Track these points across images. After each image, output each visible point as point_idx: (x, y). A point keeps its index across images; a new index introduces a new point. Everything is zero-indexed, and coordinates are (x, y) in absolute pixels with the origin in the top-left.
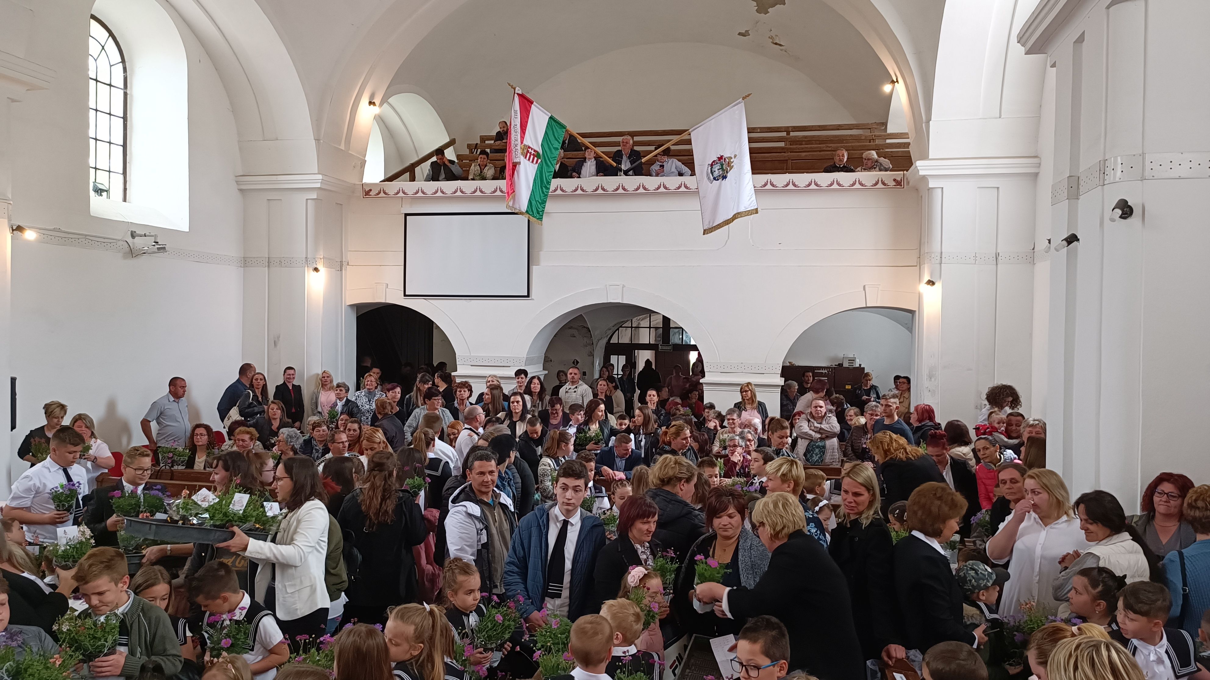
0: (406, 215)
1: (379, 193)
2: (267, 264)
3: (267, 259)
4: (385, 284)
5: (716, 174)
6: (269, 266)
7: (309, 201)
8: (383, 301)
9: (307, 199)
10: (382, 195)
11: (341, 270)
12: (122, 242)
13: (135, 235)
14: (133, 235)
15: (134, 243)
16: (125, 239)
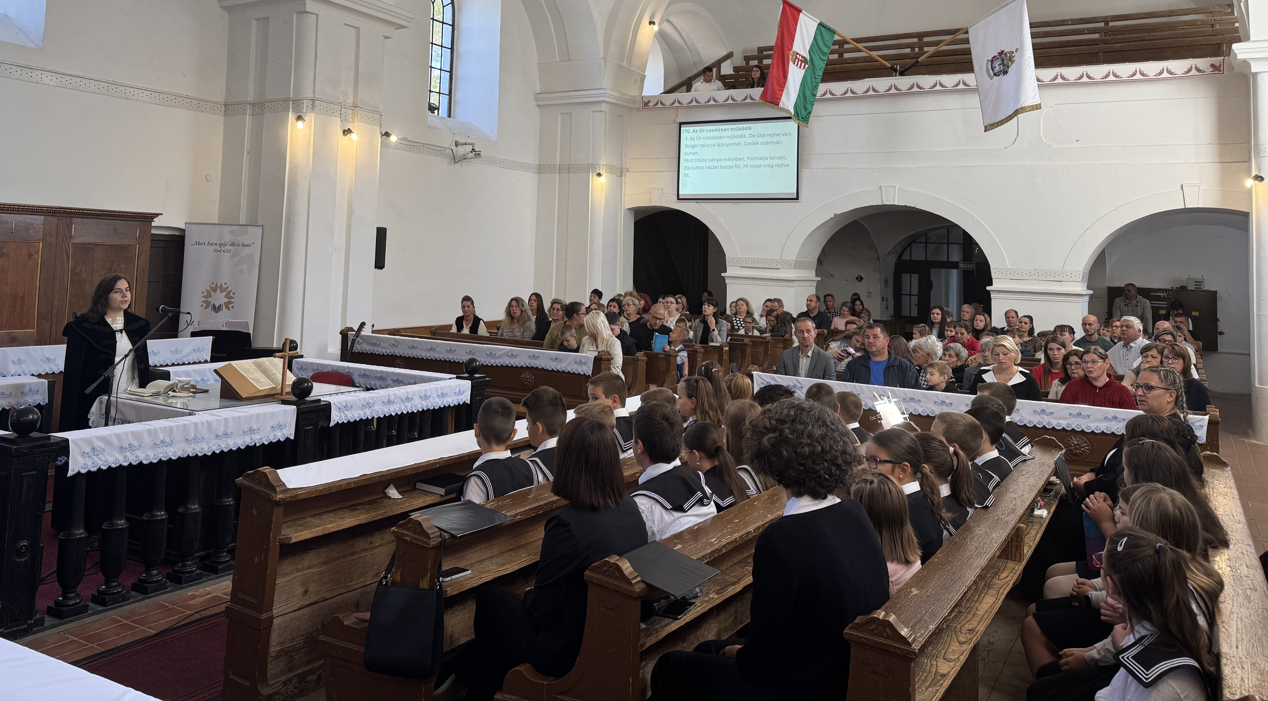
0: (681, 124)
2: (558, 171)
3: (558, 166)
4: (660, 189)
5: (997, 69)
6: (560, 173)
8: (658, 204)
11: (621, 177)
12: (448, 150)
13: (458, 144)
14: (457, 144)
15: (457, 151)
16: (451, 147)
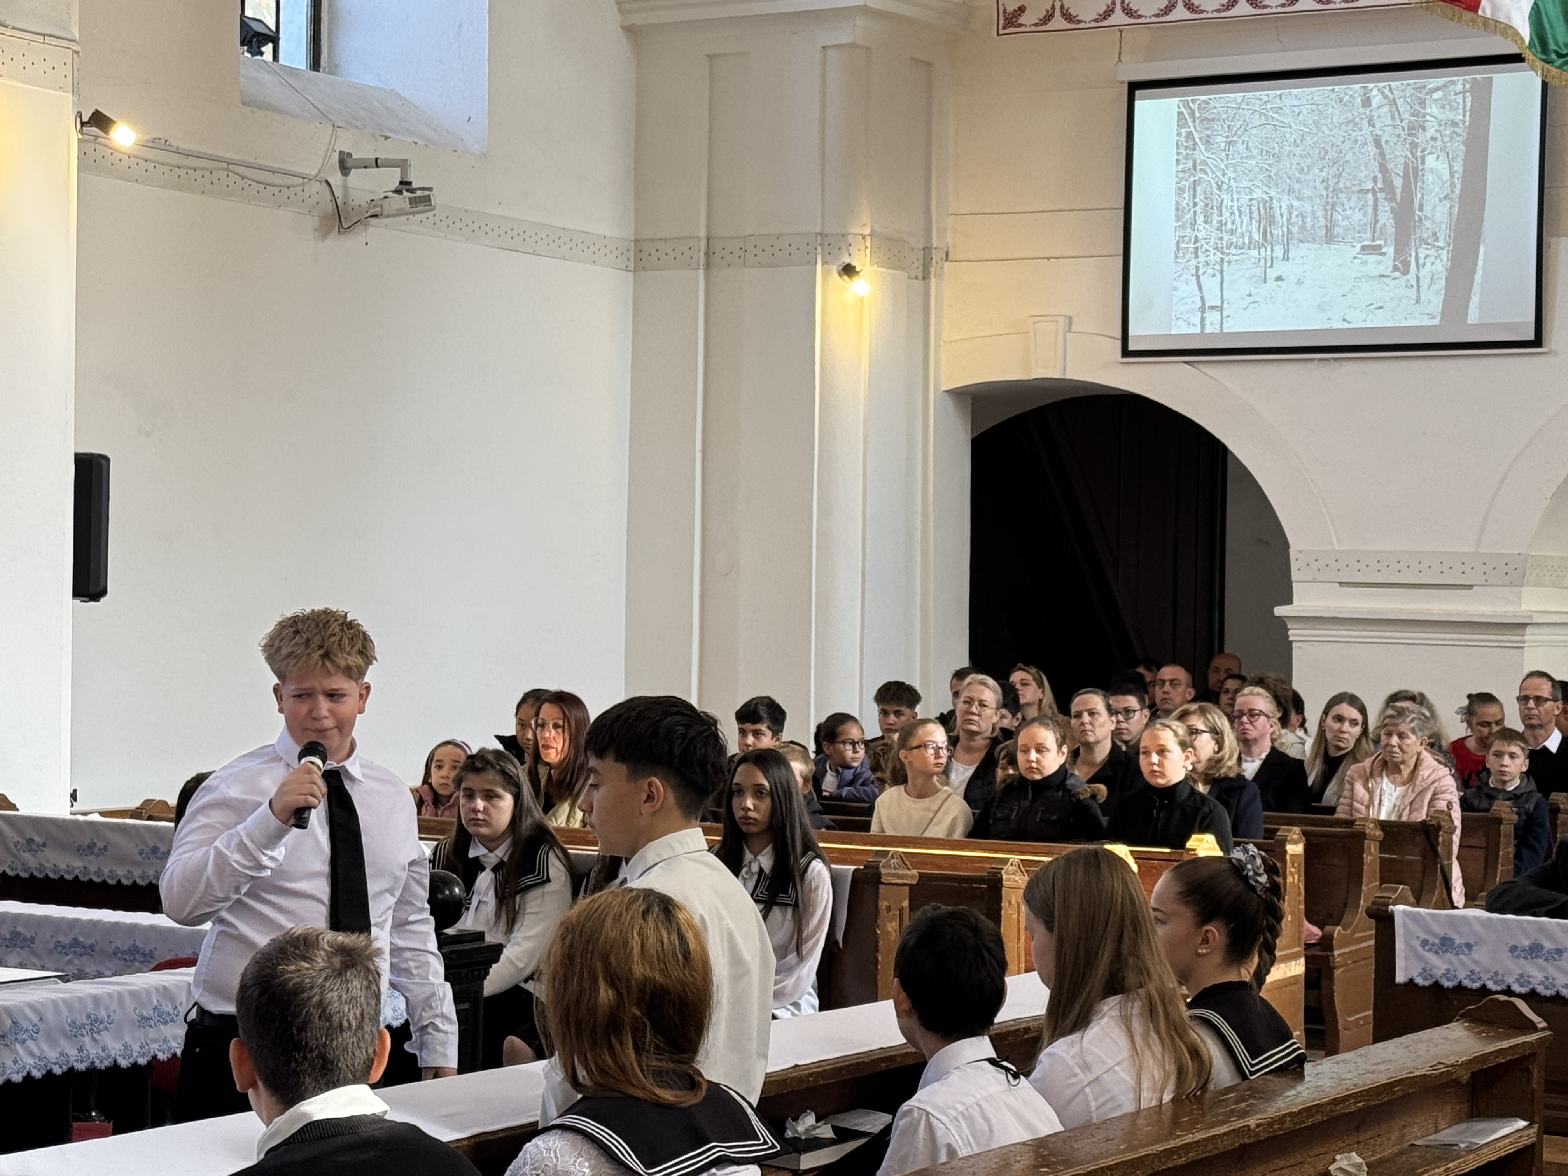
0: (1134, 87)
1: (1049, 17)
2: (702, 260)
3: (703, 242)
4: (1061, 320)
6: (708, 266)
7: (831, 53)
8: (1056, 374)
9: (824, 47)
10: (1058, 22)
11: (926, 277)
12: (316, 187)
13: (349, 163)
14: (345, 165)
15: (345, 188)
16: (324, 175)
